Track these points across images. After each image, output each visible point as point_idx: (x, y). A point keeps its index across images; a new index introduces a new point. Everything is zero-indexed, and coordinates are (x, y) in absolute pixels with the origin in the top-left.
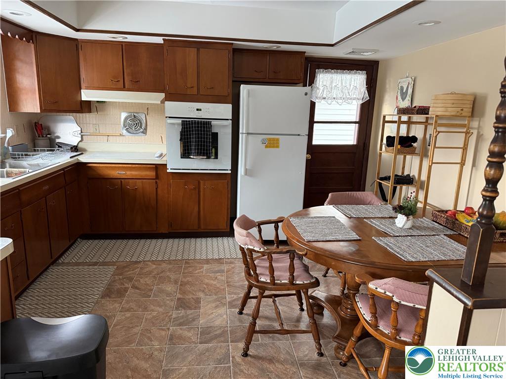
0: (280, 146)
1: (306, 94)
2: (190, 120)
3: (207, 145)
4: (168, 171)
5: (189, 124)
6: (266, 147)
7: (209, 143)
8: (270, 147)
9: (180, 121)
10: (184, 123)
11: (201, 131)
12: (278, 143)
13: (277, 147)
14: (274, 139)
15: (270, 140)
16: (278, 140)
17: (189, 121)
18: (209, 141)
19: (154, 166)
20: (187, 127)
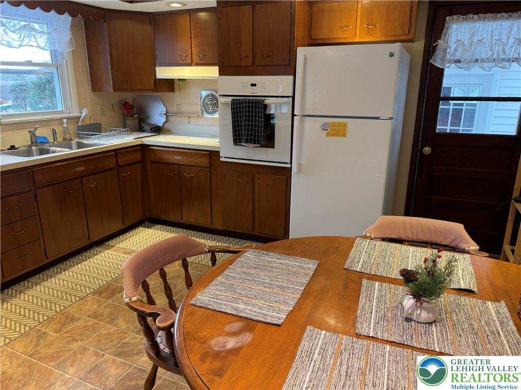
0: (348, 135)
1: (392, 55)
2: (241, 98)
3: (258, 130)
4: (221, 159)
5: (240, 103)
6: (328, 135)
7: (261, 128)
8: (333, 135)
9: (229, 99)
10: (234, 103)
11: (252, 112)
12: (345, 130)
13: (344, 135)
14: (339, 124)
15: (334, 125)
16: (345, 125)
17: (240, 100)
18: (261, 125)
19: (208, 153)
20: (237, 107)
